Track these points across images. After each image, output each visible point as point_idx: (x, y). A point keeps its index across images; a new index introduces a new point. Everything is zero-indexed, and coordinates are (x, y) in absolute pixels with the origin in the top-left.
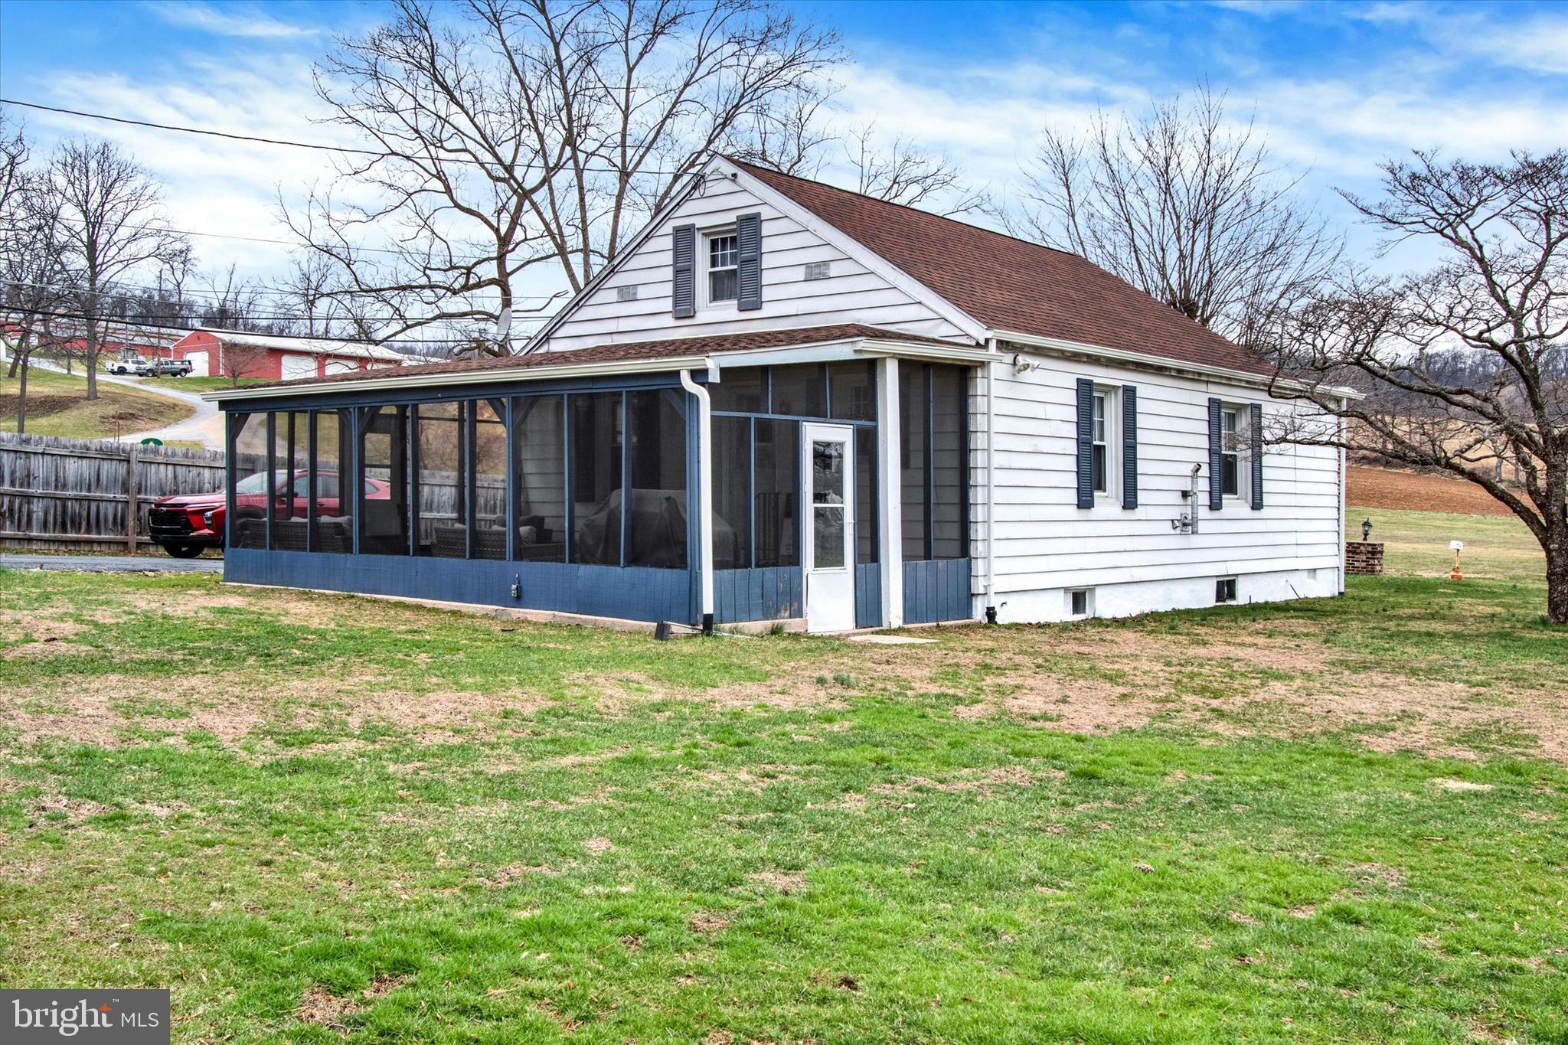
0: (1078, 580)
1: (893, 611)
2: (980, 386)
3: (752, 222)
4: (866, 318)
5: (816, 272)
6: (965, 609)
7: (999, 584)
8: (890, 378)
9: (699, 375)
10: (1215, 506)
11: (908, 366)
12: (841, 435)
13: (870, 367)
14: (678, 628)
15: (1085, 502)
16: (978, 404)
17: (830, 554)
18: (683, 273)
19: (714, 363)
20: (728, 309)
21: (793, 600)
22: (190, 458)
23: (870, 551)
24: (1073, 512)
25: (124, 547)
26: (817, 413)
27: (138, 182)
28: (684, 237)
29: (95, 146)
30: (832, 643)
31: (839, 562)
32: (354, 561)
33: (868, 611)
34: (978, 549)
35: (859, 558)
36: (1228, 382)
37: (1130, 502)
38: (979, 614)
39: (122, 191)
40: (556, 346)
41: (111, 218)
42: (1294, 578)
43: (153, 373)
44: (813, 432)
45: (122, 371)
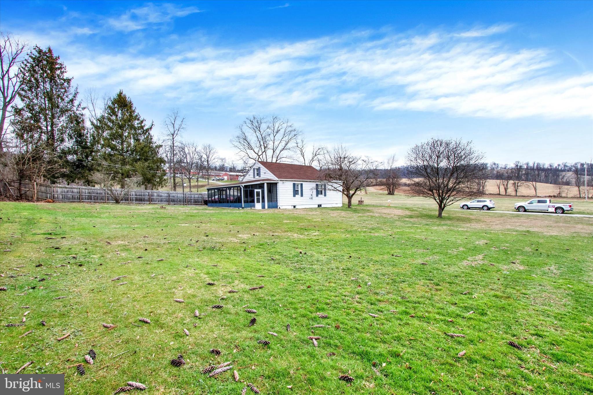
0: (294, 205)
1: (266, 207)
2: (278, 185)
3: (259, 168)
4: (269, 178)
5: (265, 173)
6: (277, 207)
7: (280, 205)
8: (266, 185)
9: (242, 186)
10: (317, 196)
11: (267, 183)
12: (260, 190)
13: (264, 184)
14: (241, 208)
15: (294, 196)
16: (278, 187)
17: (258, 201)
18: (254, 173)
19: (243, 185)
20: (258, 177)
21: (254, 206)
22: (204, 195)
23: (263, 201)
24: (293, 197)
25: (202, 205)
26: (257, 189)
27: (214, 150)
28: (254, 169)
29: (208, 145)
30: (259, 210)
31: (259, 202)
32: (218, 204)
33: (263, 207)
34: (278, 201)
35: (262, 202)
36: (317, 182)
37: (302, 195)
38: (278, 208)
39: (212, 152)
40: (243, 181)
41: (210, 156)
42: (332, 205)
43: (218, 180)
44: (256, 190)
45: (214, 180)
